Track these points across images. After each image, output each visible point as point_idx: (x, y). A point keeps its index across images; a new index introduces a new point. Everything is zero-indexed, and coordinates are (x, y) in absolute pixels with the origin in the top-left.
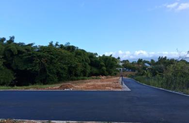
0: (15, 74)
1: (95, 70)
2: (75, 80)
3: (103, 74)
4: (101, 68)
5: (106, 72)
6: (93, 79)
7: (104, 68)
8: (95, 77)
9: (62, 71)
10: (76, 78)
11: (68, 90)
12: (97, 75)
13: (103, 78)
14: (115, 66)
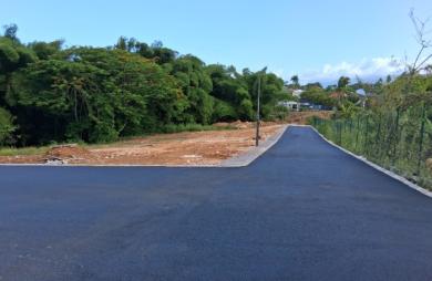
0: (15, 117)
1: (225, 108)
2: (171, 132)
3: (245, 118)
4: (239, 102)
5: (252, 111)
6: (219, 129)
7: (247, 102)
8: (225, 124)
9: (128, 111)
10: (174, 127)
11: (56, 163)
12: (229, 119)
13: (244, 126)
14: (276, 96)
